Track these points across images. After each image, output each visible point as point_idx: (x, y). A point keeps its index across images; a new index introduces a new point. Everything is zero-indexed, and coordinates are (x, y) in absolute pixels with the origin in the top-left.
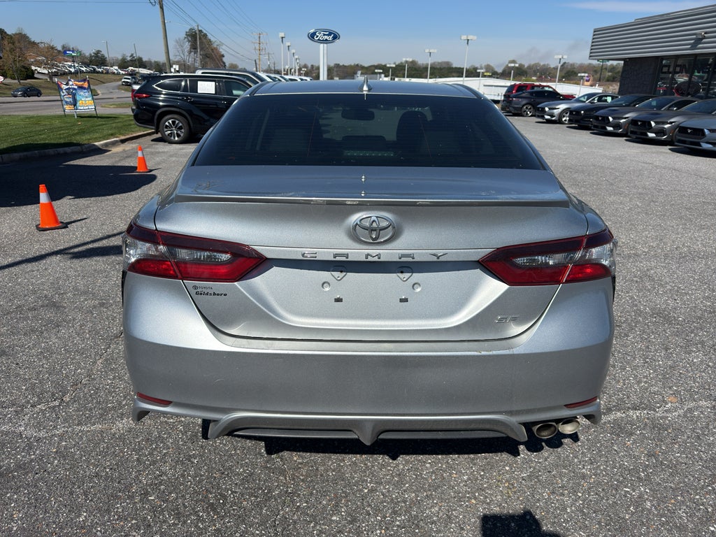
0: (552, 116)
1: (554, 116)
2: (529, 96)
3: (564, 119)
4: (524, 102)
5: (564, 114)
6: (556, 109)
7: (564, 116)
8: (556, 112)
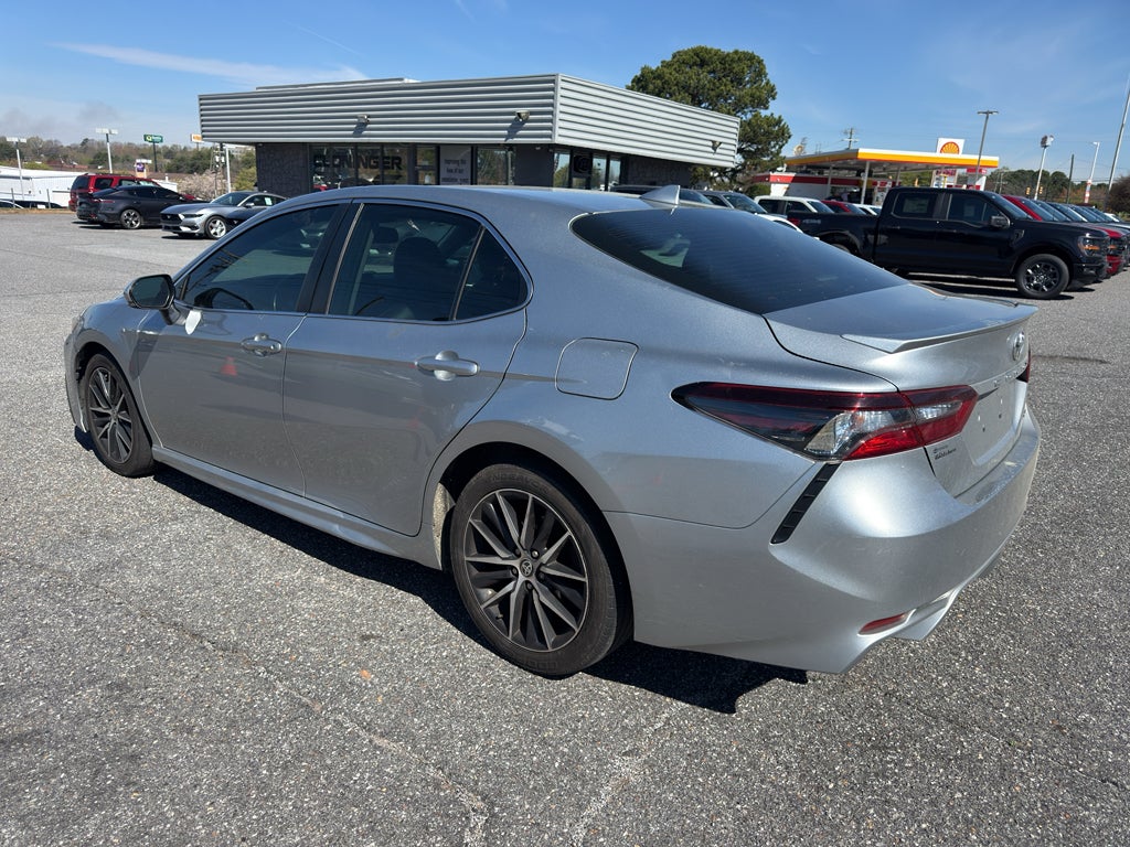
0: (193, 227)
1: (197, 228)
2: (126, 194)
3: (212, 232)
4: (122, 205)
5: (211, 224)
6: (196, 216)
7: (212, 228)
8: (198, 221)
